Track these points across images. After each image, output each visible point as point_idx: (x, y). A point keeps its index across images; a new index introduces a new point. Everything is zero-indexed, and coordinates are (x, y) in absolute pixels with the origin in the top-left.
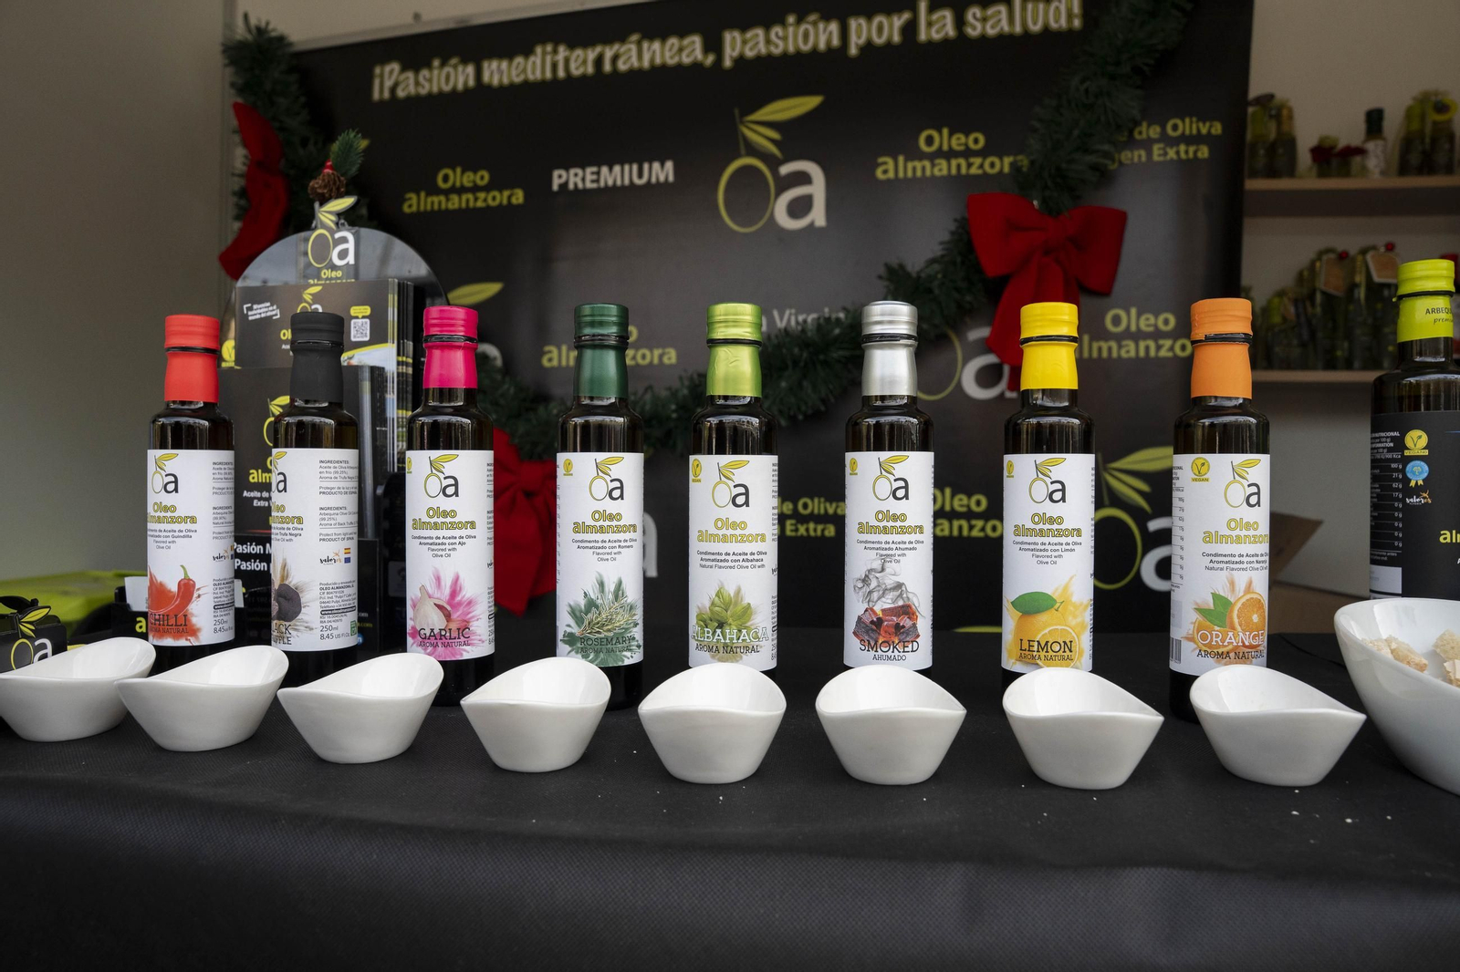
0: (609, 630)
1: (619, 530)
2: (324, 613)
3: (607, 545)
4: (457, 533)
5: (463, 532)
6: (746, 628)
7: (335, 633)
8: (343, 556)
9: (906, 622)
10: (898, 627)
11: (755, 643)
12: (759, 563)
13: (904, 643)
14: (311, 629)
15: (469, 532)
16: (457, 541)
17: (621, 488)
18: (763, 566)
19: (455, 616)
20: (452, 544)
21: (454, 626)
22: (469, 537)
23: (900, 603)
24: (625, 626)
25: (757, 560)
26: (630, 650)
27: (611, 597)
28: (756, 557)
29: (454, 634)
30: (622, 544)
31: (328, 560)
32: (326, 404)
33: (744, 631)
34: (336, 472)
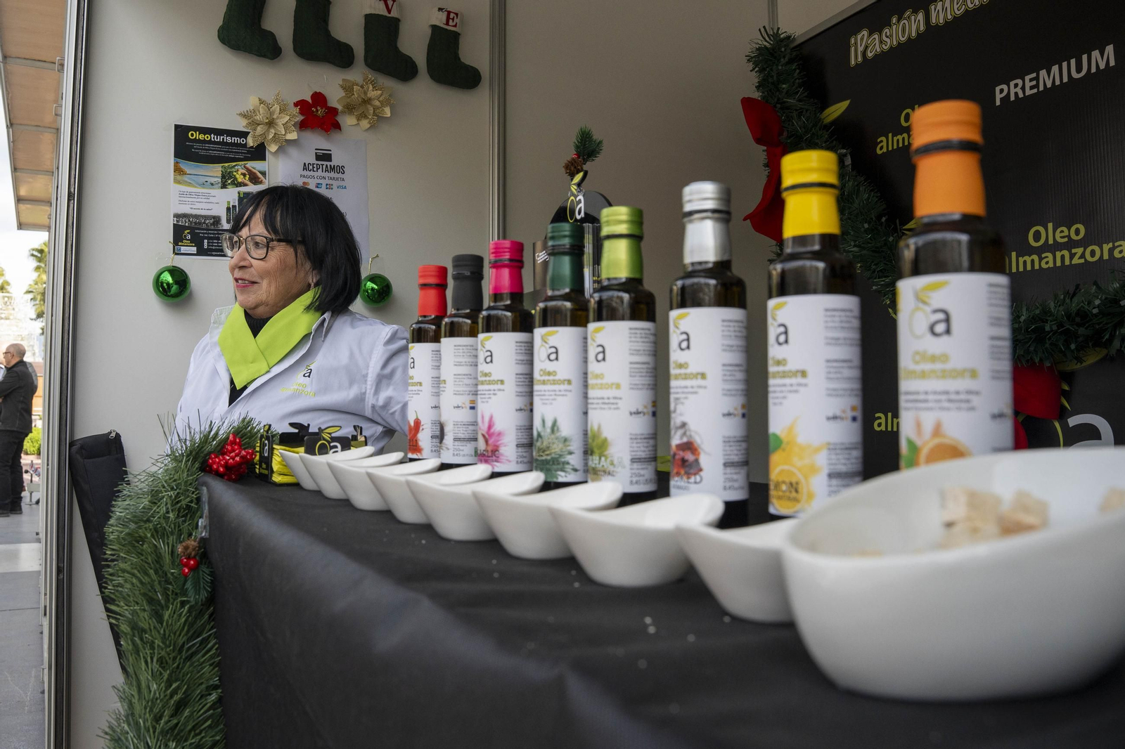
0: (547, 455)
1: (555, 382)
2: (456, 439)
3: (547, 393)
4: (492, 387)
5: (496, 387)
6: (604, 456)
7: (462, 453)
8: (468, 405)
9: (690, 457)
10: (684, 461)
11: (611, 468)
12: (615, 406)
13: (688, 475)
14: (448, 449)
15: (500, 386)
16: (492, 392)
17: (557, 353)
18: (618, 408)
19: (490, 442)
20: (490, 394)
21: (490, 449)
22: (500, 390)
23: (685, 440)
24: (559, 453)
25: (613, 404)
26: (564, 471)
27: (549, 430)
28: (612, 401)
29: (490, 454)
30: (558, 393)
31: (458, 407)
32: (468, 311)
33: (603, 459)
34: (464, 352)
